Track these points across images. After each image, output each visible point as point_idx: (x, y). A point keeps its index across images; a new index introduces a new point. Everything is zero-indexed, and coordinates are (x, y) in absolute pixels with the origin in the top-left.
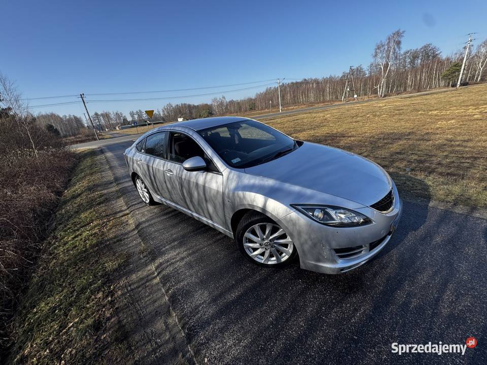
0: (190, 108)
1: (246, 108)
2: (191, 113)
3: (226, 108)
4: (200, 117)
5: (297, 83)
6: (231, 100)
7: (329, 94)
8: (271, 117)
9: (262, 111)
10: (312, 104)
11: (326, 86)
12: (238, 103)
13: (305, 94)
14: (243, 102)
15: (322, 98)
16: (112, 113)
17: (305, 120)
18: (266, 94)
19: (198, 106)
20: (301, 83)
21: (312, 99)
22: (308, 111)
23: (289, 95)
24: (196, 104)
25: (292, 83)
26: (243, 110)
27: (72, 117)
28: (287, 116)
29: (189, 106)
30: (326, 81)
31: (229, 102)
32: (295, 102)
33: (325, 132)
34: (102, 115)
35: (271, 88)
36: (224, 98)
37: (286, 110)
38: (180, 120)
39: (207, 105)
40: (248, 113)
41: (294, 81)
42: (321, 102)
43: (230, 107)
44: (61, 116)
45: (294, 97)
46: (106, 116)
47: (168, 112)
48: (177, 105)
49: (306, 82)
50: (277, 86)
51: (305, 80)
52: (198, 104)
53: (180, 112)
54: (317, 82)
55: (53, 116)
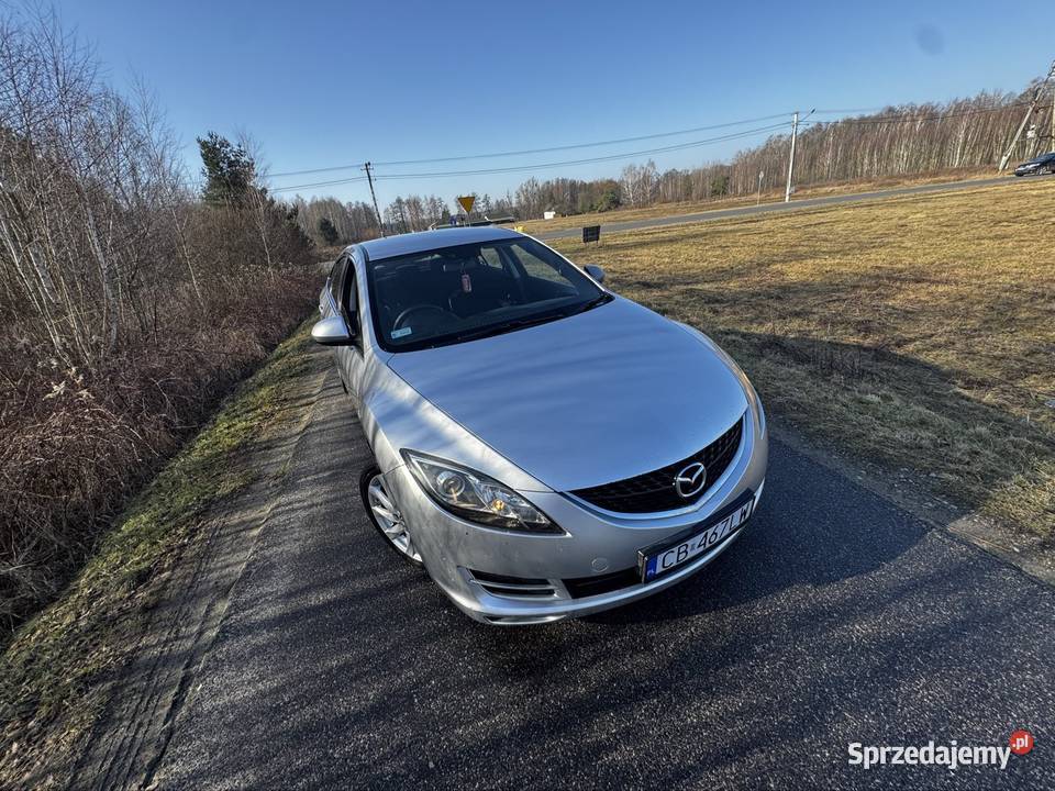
0: (574, 188)
1: (704, 189)
2: (574, 200)
3: (655, 191)
4: (592, 209)
5: (862, 120)
6: (669, 169)
7: (963, 149)
8: (753, 215)
9: (743, 198)
10: (894, 179)
11: (955, 127)
12: (687, 178)
13: (881, 150)
14: (700, 175)
15: (934, 161)
16: (423, 199)
17: (839, 228)
18: (764, 152)
19: (591, 185)
20: (875, 121)
21: (901, 166)
22: (866, 201)
23: (830, 154)
24: (587, 181)
25: (849, 122)
26: (694, 194)
27: (360, 205)
28: (797, 214)
29: (573, 184)
30: (960, 110)
31: (666, 175)
32: (845, 174)
33: (870, 264)
34: (408, 202)
35: (781, 136)
36: (652, 164)
37: (811, 196)
38: (549, 215)
39: (611, 182)
40: (706, 202)
41: (855, 116)
42: (923, 175)
43: (666, 185)
44: (344, 204)
45: (846, 159)
46: (414, 204)
47: (527, 199)
48: (548, 183)
49: (892, 116)
50: (788, 131)
51: (891, 110)
52: (592, 181)
53: (551, 197)
54: (930, 115)
55: (331, 204)
